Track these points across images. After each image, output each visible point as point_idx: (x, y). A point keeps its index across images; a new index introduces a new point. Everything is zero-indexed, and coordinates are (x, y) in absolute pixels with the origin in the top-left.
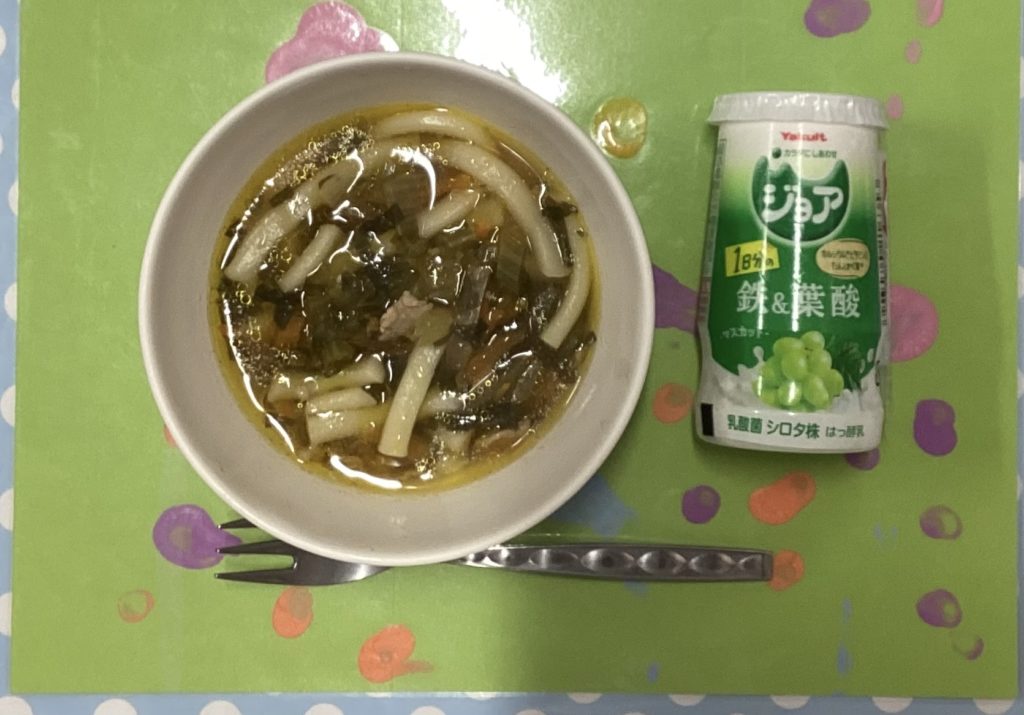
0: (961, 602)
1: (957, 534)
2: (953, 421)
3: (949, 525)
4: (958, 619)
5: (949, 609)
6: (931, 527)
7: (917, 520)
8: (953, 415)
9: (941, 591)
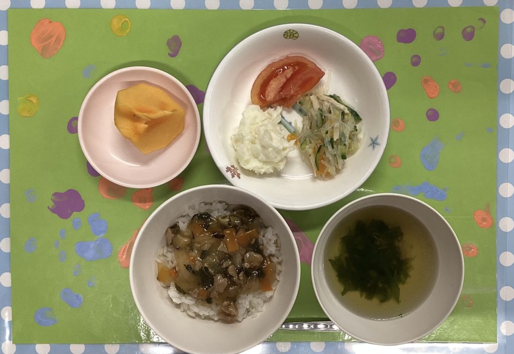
0: (466, 25)
1: (443, 28)
2: (404, 30)
3: (440, 30)
4: (472, 27)
5: (469, 30)
6: (440, 37)
7: (438, 41)
8: (402, 30)
9: (462, 33)
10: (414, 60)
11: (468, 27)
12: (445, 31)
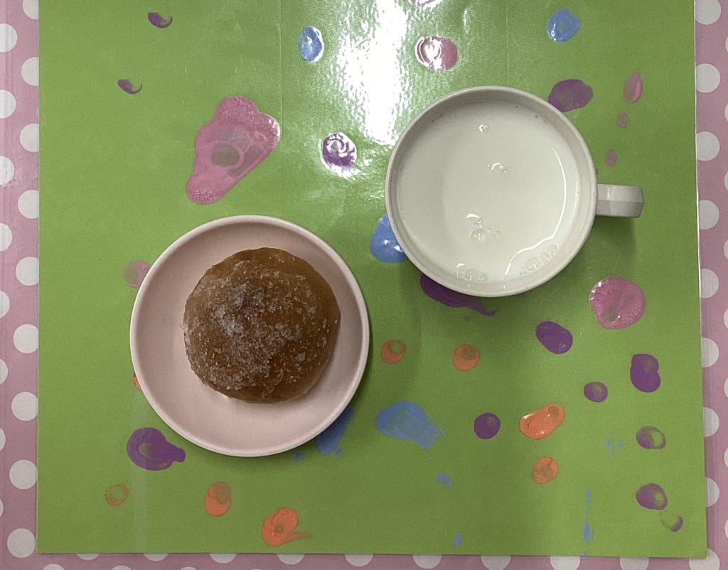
0: (667, 492)
1: (663, 445)
2: (657, 369)
3: (657, 439)
4: (665, 505)
5: (658, 497)
6: (644, 440)
7: (635, 436)
8: (657, 365)
9: (652, 484)
10: (599, 389)
11: (664, 496)
12: (656, 450)
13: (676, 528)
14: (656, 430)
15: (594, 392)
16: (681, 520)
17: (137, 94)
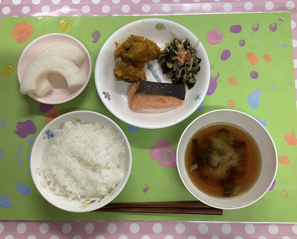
2: (234, 26)
3: (256, 26)
4: (275, 24)
5: (273, 26)
6: (256, 29)
7: (255, 32)
9: (270, 27)
11: (272, 24)
12: (259, 26)
13: (282, 21)
14: (253, 26)
15: (242, 43)
16: (280, 19)
17: (148, 186)
